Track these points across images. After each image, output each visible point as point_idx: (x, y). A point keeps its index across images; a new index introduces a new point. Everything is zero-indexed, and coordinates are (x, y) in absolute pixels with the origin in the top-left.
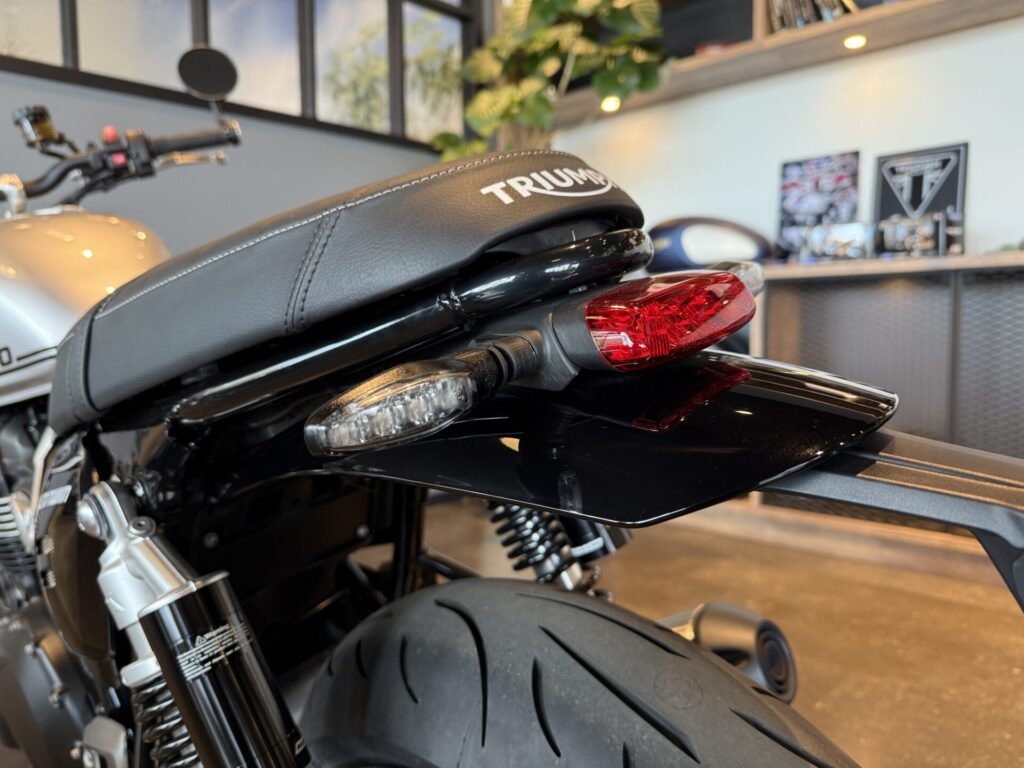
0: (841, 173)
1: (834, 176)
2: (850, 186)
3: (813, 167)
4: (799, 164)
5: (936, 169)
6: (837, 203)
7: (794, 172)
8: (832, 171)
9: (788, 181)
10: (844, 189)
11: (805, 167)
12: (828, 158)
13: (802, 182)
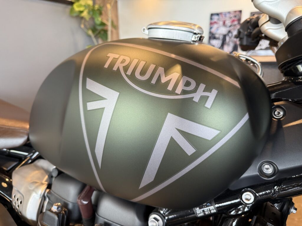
0: (233, 19)
1: (231, 20)
2: (238, 24)
3: (223, 16)
4: (218, 14)
6: (232, 31)
7: (215, 18)
9: (213, 21)
10: (235, 25)
11: (220, 16)
12: (229, 13)
13: (218, 22)
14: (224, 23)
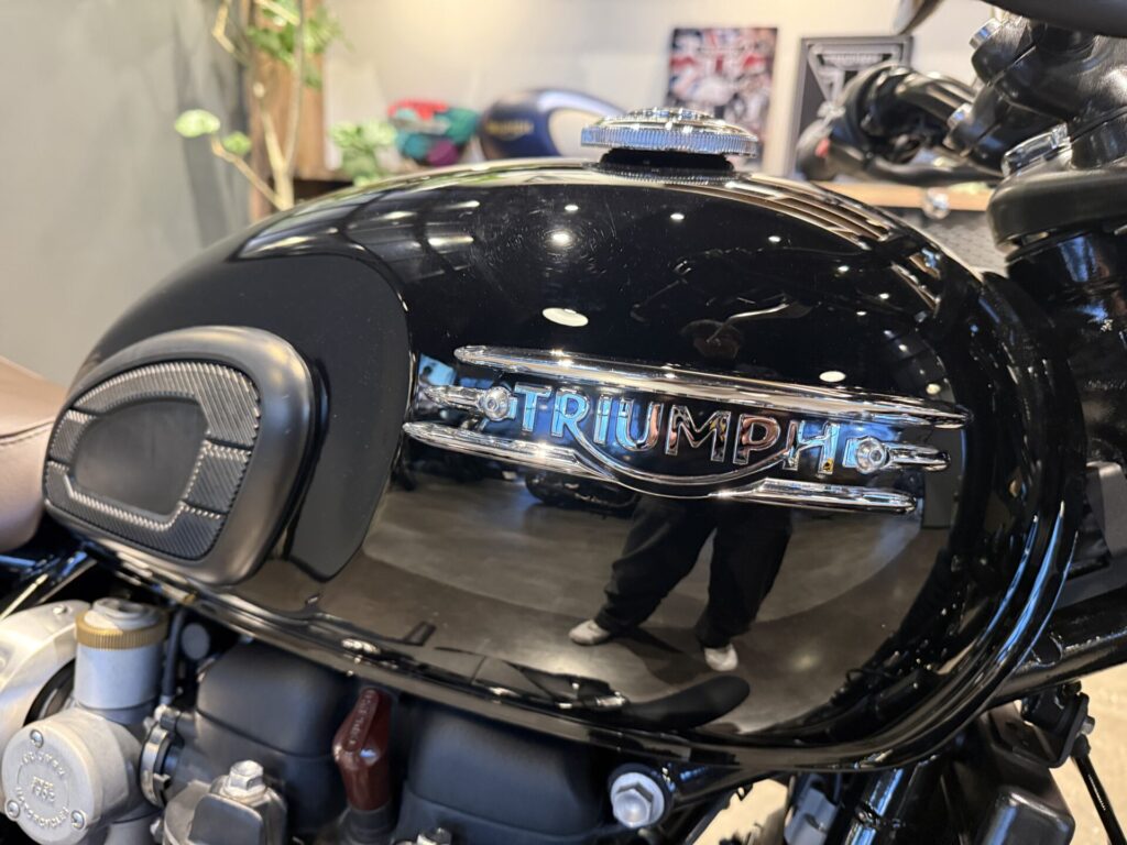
0: (750, 53)
2: (763, 73)
3: (717, 41)
4: (698, 33)
7: (690, 44)
9: (680, 55)
10: (756, 75)
11: (705, 39)
12: (737, 31)
13: (699, 59)
14: (719, 65)
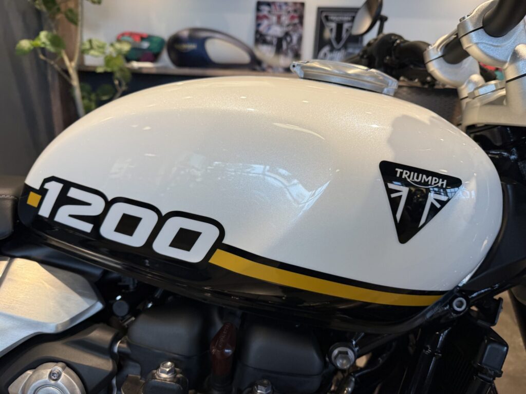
0: (292, 14)
1: (289, 16)
2: (298, 23)
3: (277, 8)
4: (269, 4)
5: (349, 21)
6: (291, 33)
7: (265, 9)
8: (289, 12)
9: (261, 14)
10: (295, 25)
11: (273, 7)
12: (286, 4)
13: (270, 16)
14: (279, 17)
